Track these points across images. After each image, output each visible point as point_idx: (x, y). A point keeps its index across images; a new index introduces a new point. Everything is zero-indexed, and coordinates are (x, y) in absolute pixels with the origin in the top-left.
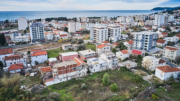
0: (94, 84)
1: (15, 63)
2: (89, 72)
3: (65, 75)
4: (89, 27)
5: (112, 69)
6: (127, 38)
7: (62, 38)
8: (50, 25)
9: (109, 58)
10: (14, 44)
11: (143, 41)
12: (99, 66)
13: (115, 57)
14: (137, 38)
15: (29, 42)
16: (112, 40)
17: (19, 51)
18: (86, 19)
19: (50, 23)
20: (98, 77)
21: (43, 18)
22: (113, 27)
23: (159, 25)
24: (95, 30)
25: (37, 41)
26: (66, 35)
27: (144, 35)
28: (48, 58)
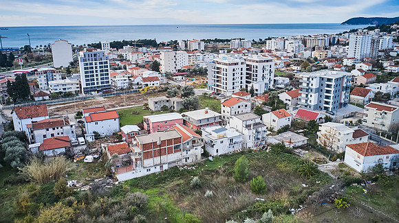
0: (217, 178)
1: (52, 135)
2: (205, 154)
3: (157, 160)
4: (205, 61)
5: (255, 149)
6: (286, 85)
7: (147, 85)
8: (121, 56)
9: (248, 126)
10: (47, 98)
11: (321, 90)
12: (227, 142)
13: (260, 123)
14: (308, 84)
15: (77, 93)
16: (255, 88)
17: (58, 111)
18: (199, 44)
19: (120, 52)
20: (225, 165)
21: (105, 42)
22: (257, 62)
23: (358, 57)
24: (218, 68)
25: (95, 91)
26: (156, 79)
27: (323, 79)
28: (121, 125)
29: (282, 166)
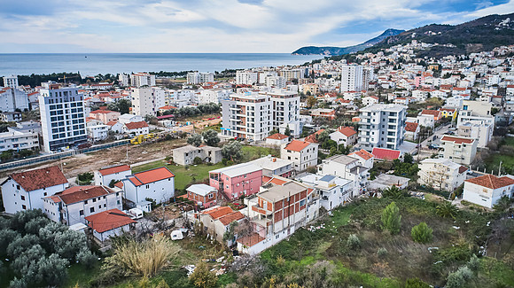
1: (92, 210)
2: (322, 209)
3: (286, 222)
5: (360, 198)
7: (134, 133)
11: (383, 126)
14: (369, 120)
15: (36, 150)
16: (290, 130)
18: (149, 78)
21: (10, 77)
22: (282, 97)
23: (353, 89)
24: (239, 107)
26: (144, 125)
27: (384, 113)
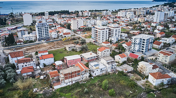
0: (95, 88)
2: (90, 76)
5: (111, 73)
7: (65, 36)
8: (53, 20)
9: (108, 63)
10: (22, 43)
14: (135, 41)
15: (35, 41)
16: (112, 40)
18: (88, 13)
19: (53, 17)
22: (113, 28)
26: (69, 33)
27: (141, 39)
29: (122, 82)
